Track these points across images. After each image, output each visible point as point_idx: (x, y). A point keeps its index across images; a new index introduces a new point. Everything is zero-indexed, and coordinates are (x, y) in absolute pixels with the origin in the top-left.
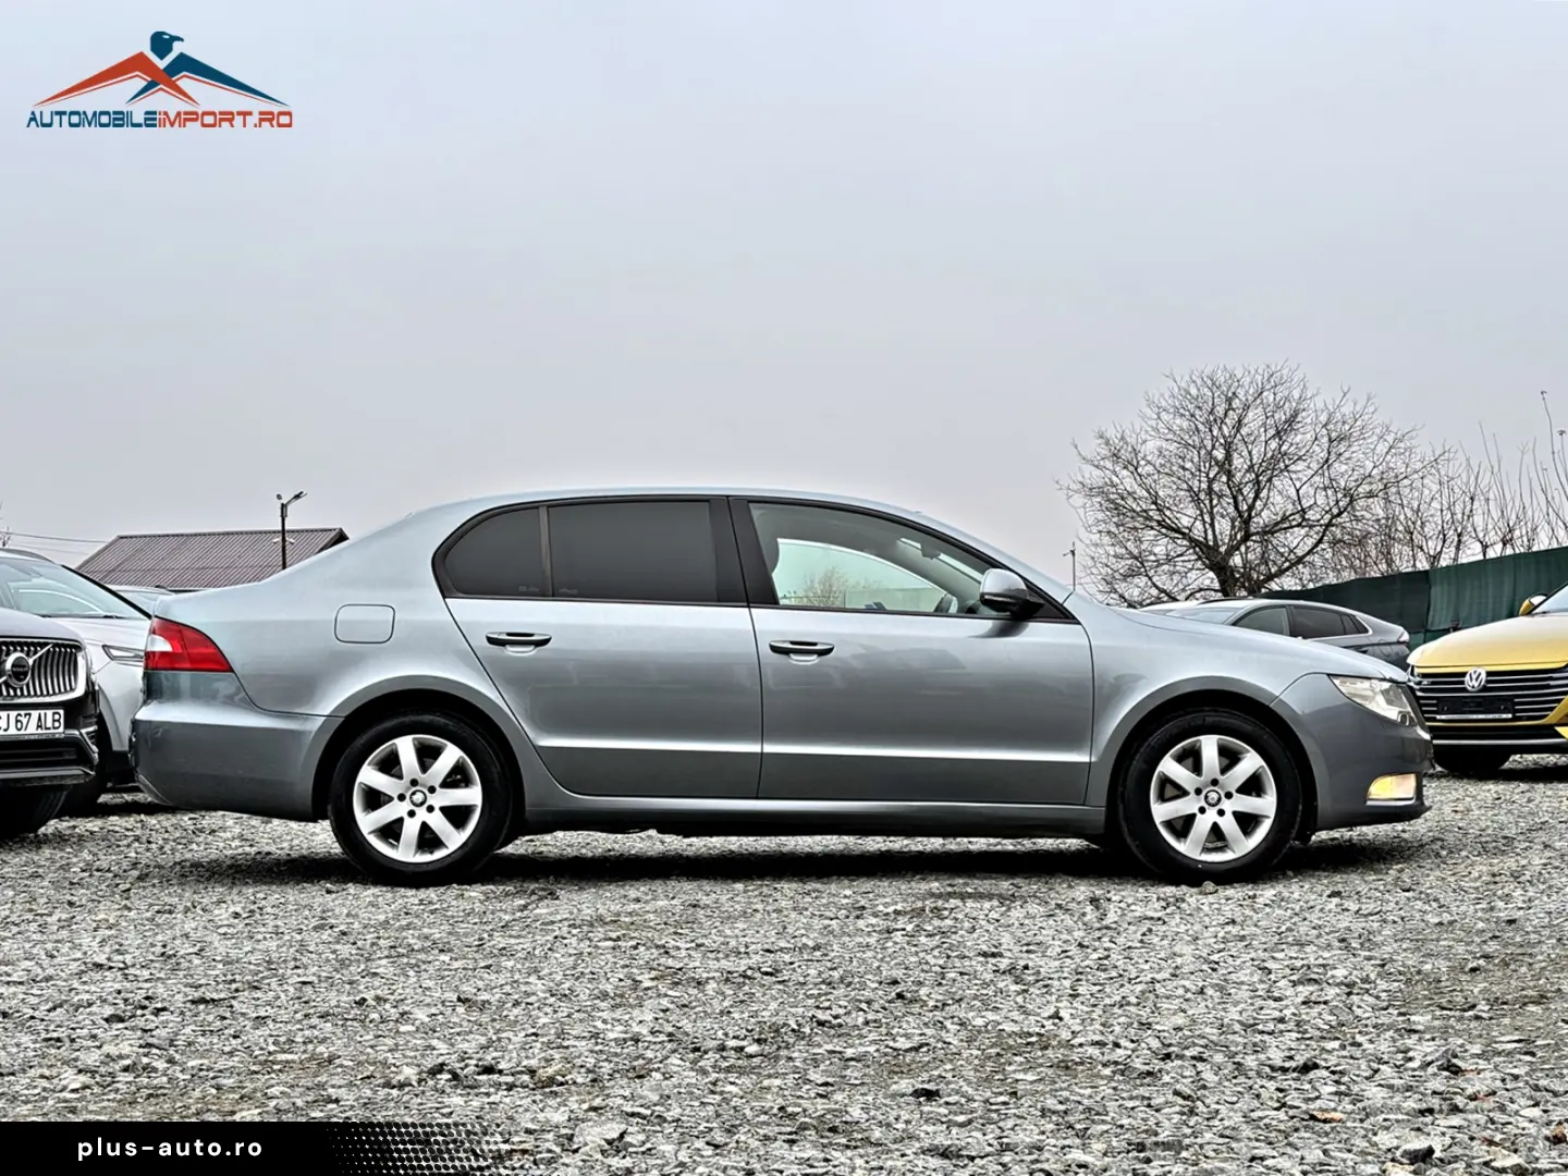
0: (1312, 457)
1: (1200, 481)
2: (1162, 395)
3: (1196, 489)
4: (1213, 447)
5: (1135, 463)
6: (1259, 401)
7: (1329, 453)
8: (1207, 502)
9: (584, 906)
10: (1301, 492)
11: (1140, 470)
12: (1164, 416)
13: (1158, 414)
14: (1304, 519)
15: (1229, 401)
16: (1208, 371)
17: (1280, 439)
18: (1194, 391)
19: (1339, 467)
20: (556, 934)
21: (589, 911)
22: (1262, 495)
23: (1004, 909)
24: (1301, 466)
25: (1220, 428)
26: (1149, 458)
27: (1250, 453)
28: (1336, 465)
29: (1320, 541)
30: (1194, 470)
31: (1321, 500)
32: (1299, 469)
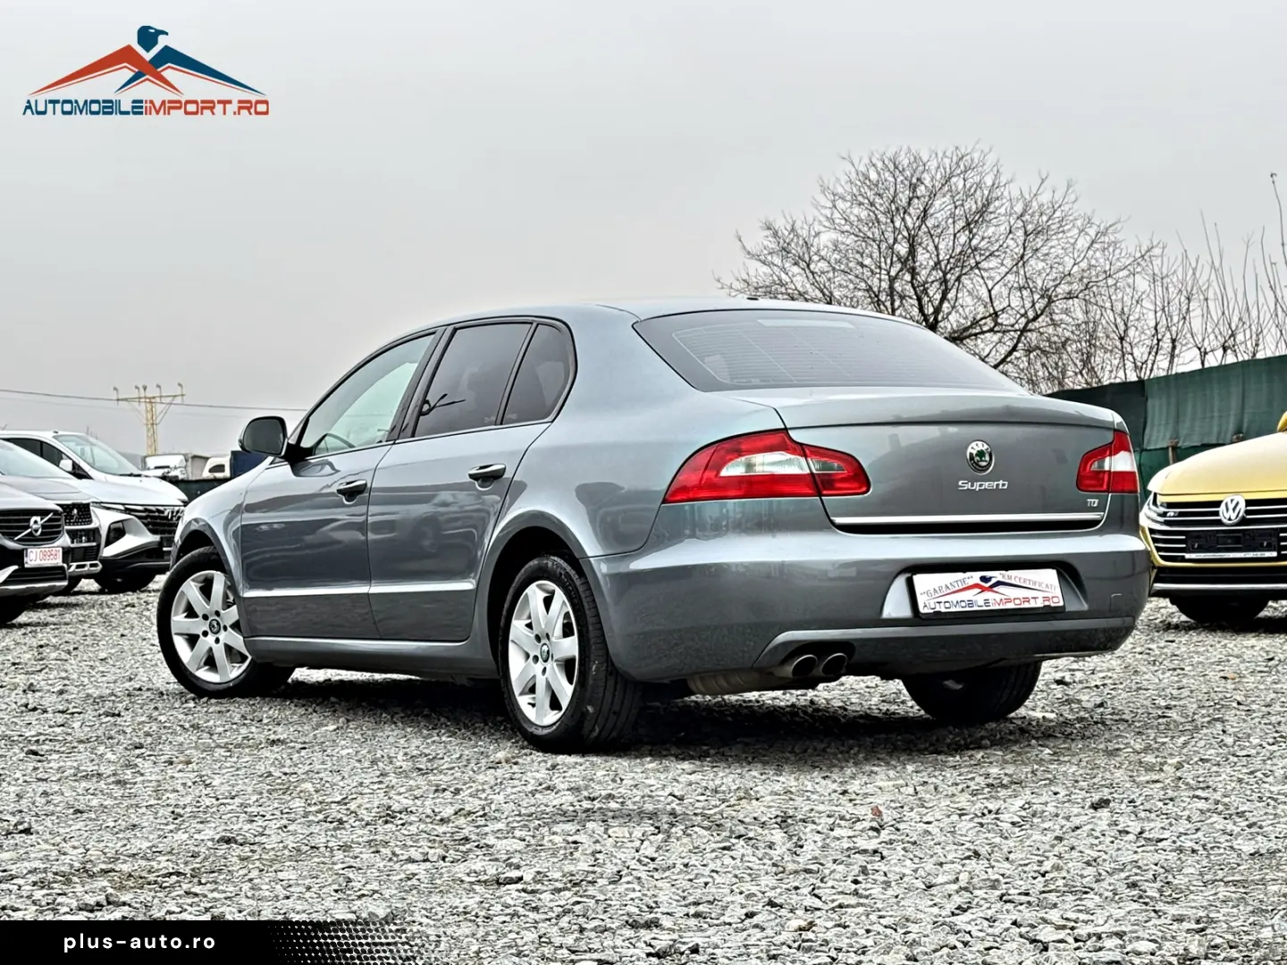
0: (1005, 252)
1: (880, 280)
2: (838, 180)
3: (876, 289)
4: (895, 240)
5: (807, 260)
6: (946, 188)
7: (1025, 248)
8: (888, 304)
10: (993, 292)
11: (812, 266)
12: (840, 204)
13: (833, 201)
14: (996, 324)
15: (913, 188)
16: (890, 154)
17: (971, 232)
18: (873, 176)
19: (1035, 265)
22: (949, 296)
24: (993, 263)
25: (903, 219)
26: (823, 253)
27: (936, 248)
28: (1032, 262)
29: (1014, 349)
30: (873, 267)
31: (1015, 302)
32: (991, 266)
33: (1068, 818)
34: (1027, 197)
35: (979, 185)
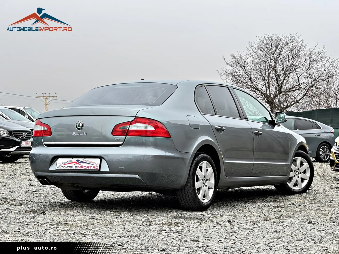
0: (304, 66)
1: (265, 73)
2: (254, 43)
3: (264, 76)
4: (271, 61)
5: (244, 66)
6: (287, 47)
7: (309, 66)
8: (268, 80)
9: (54, 218)
10: (299, 78)
11: (245, 68)
12: (255, 50)
13: (252, 49)
14: (300, 88)
15: (277, 46)
16: (270, 35)
17: (293, 60)
18: (265, 42)
19: (312, 71)
20: (46, 228)
21: (56, 220)
22: (286, 79)
23: (199, 223)
24: (300, 69)
25: (273, 55)
26: (249, 64)
27: (283, 64)
28: (312, 69)
29: (305, 95)
30: (263, 69)
31: (306, 81)
32: (299, 70)
33: (301, 225)
34: (311, 50)
35: (297, 46)
